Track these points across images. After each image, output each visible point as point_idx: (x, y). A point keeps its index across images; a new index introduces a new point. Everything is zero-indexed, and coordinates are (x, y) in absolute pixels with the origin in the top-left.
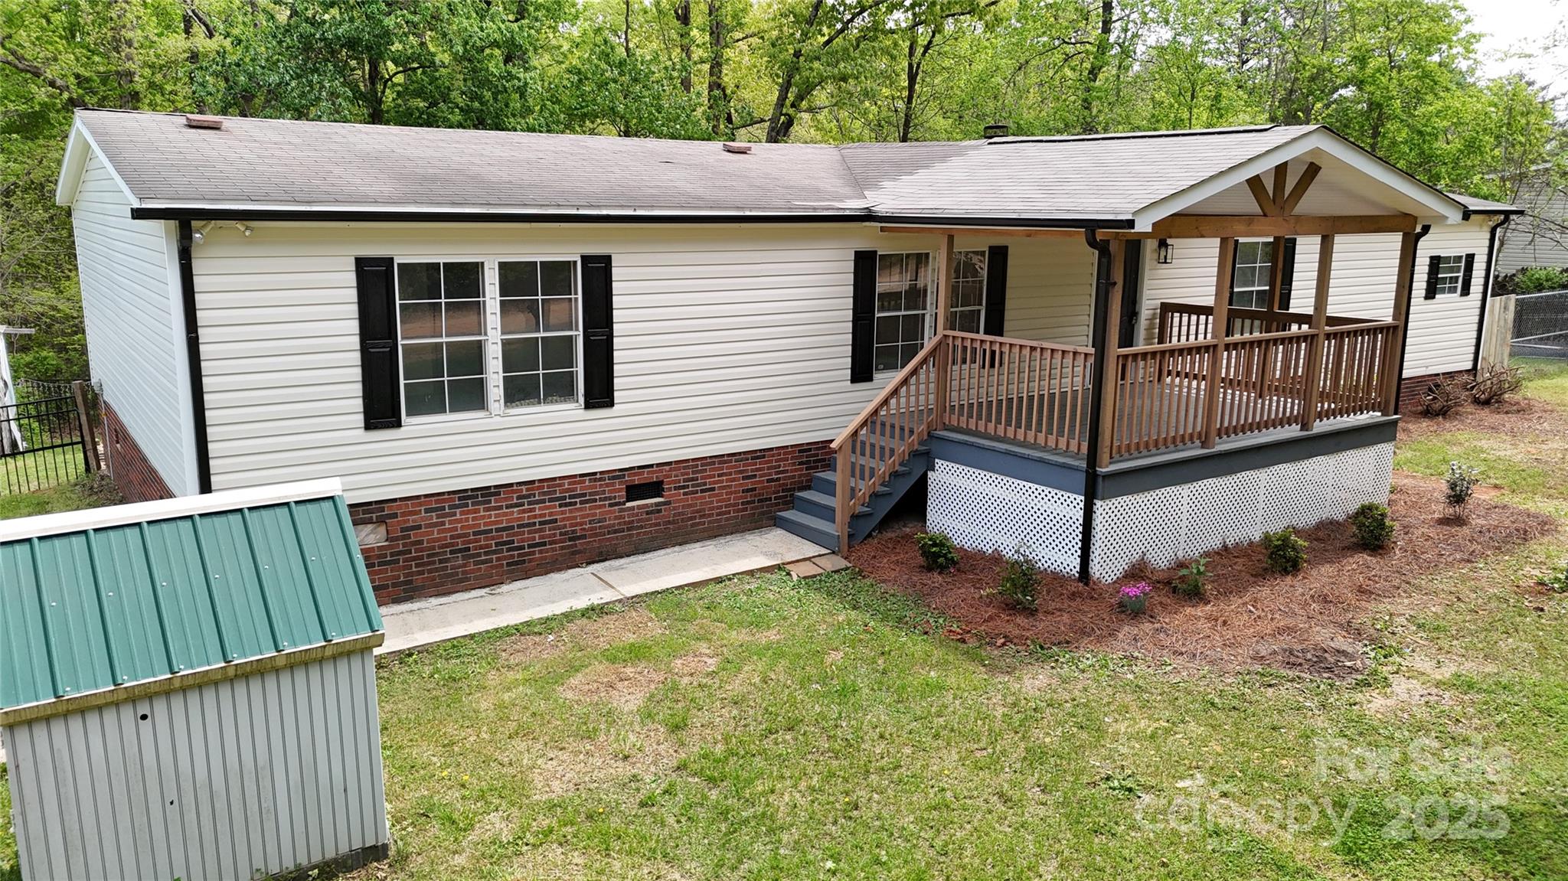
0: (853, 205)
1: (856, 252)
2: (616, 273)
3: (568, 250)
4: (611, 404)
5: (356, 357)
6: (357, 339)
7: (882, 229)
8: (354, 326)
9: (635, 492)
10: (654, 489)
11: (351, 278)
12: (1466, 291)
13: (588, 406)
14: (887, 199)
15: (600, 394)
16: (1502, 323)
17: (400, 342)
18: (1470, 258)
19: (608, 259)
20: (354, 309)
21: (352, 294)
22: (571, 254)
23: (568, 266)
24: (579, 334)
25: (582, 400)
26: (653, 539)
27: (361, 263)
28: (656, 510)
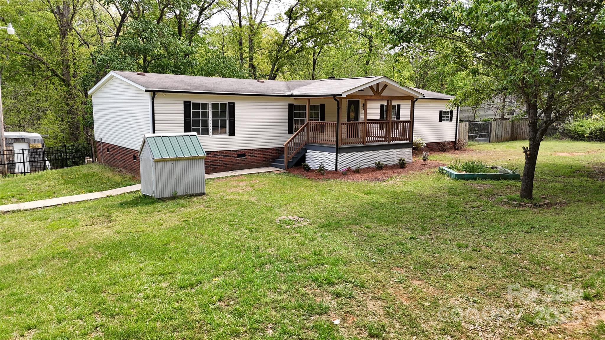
0: (288, 93)
1: (289, 104)
2: (236, 106)
3: (225, 101)
4: (234, 135)
5: (183, 122)
6: (183, 118)
7: (295, 99)
8: (183, 115)
9: (239, 156)
10: (244, 155)
11: (183, 105)
12: (451, 120)
13: (229, 135)
14: (295, 92)
15: (232, 133)
16: (465, 130)
17: (192, 119)
18: (452, 112)
19: (234, 103)
20: (183, 112)
21: (183, 109)
22: (226, 102)
23: (225, 104)
24: (228, 119)
25: (228, 134)
26: (243, 167)
27: (185, 102)
28: (244, 160)
